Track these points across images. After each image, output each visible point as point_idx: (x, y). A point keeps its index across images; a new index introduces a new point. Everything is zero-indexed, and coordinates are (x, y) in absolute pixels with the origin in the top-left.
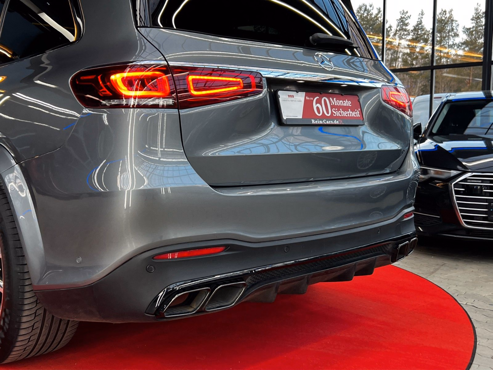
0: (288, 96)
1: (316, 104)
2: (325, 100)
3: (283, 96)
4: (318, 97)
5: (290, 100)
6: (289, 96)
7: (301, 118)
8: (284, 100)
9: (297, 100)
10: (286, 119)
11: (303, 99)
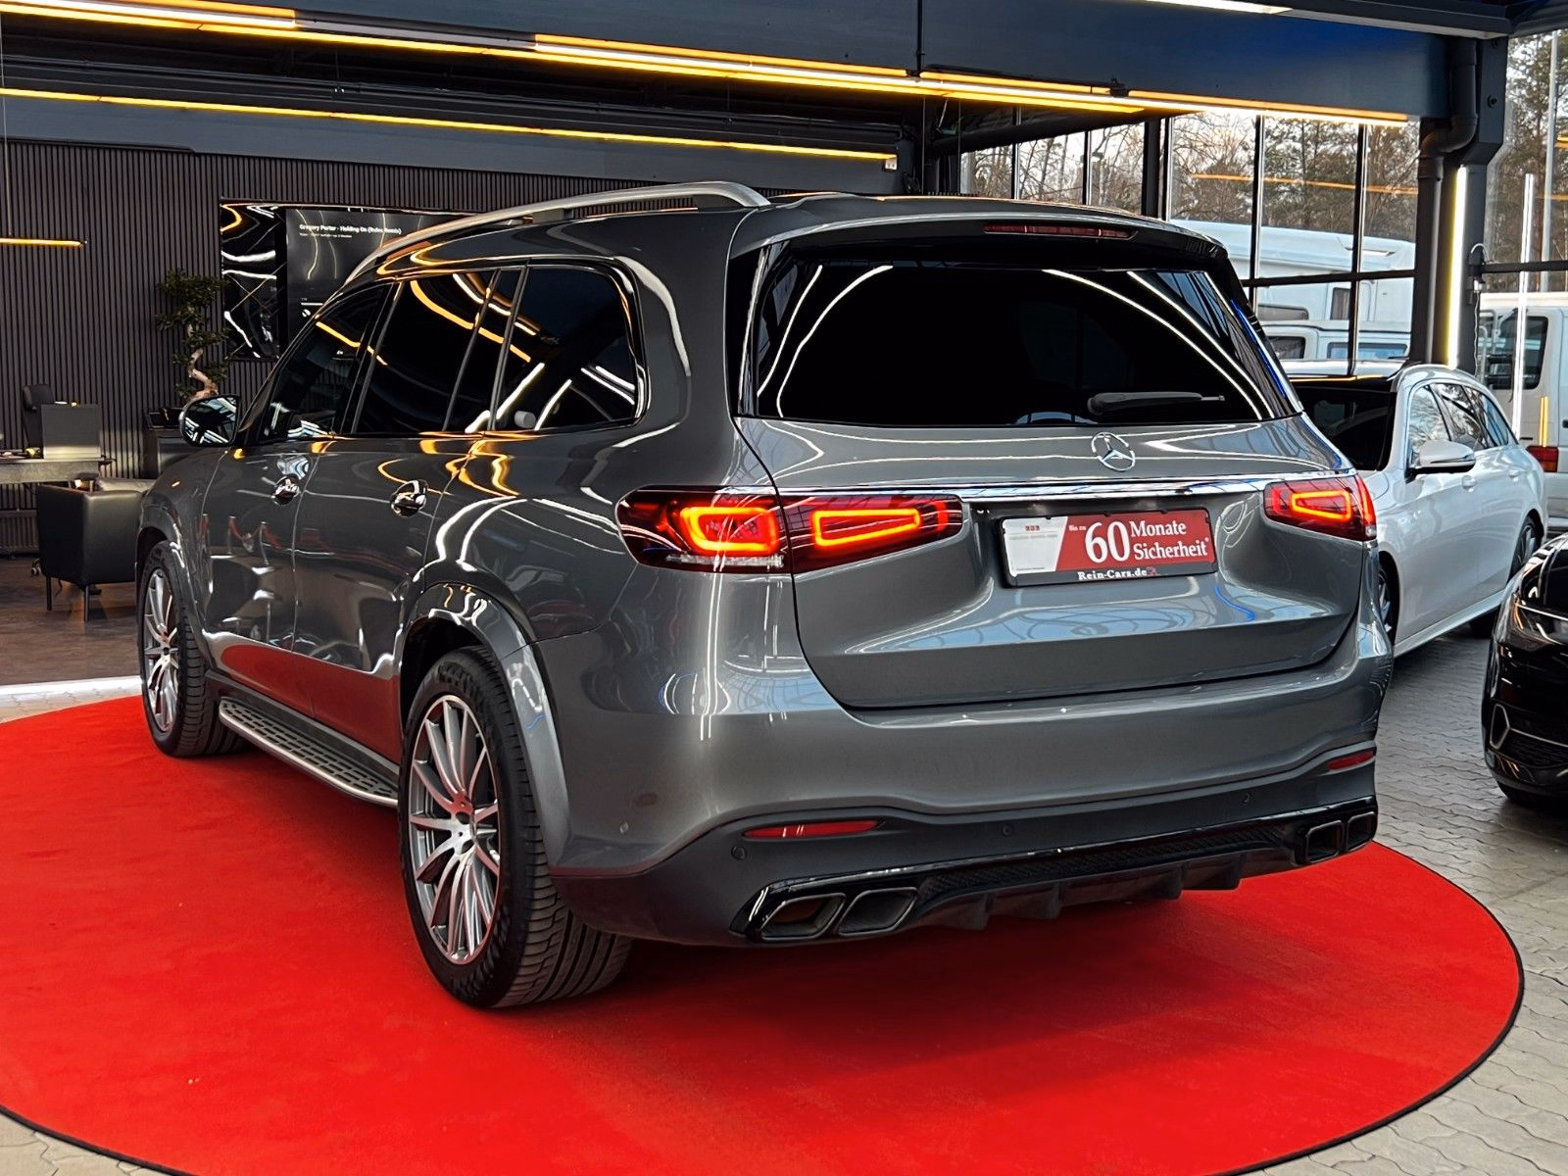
0: (1024, 529)
1: (1093, 538)
2: (1117, 529)
3: (1012, 529)
4: (1099, 524)
5: (1029, 535)
6: (1028, 528)
7: (1054, 570)
8: (1014, 539)
9: (1045, 535)
10: (1018, 575)
11: (1061, 533)
